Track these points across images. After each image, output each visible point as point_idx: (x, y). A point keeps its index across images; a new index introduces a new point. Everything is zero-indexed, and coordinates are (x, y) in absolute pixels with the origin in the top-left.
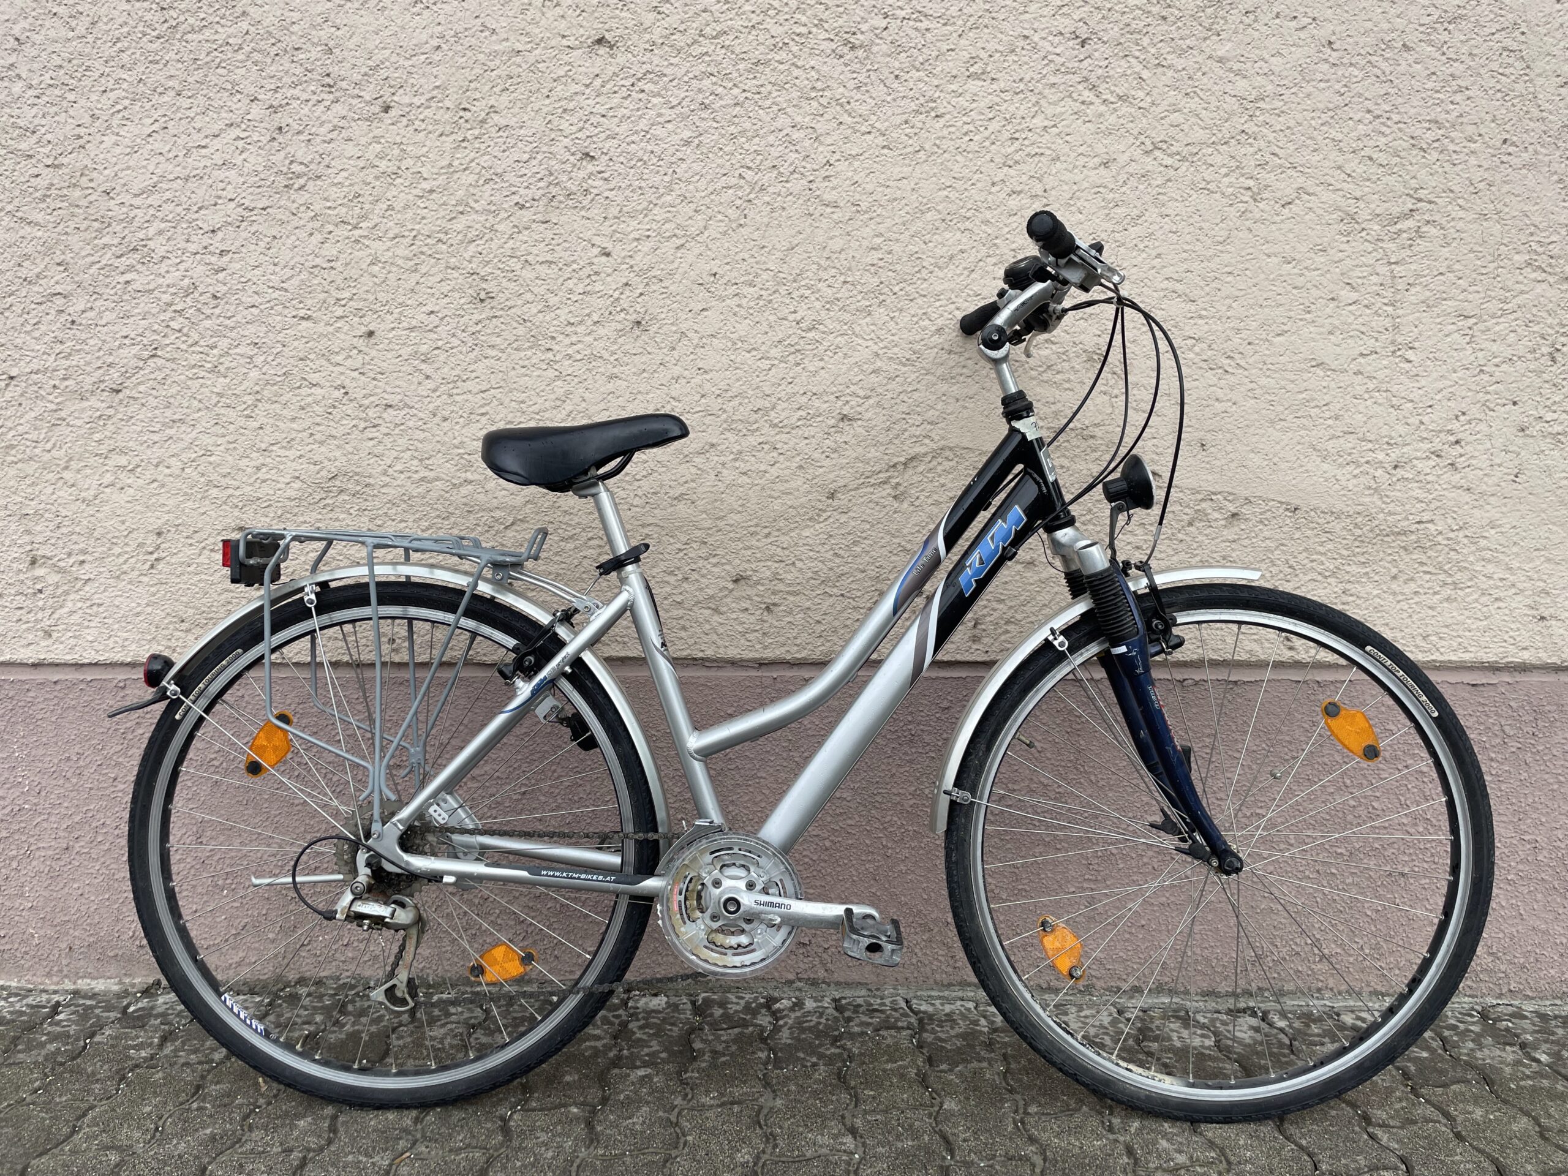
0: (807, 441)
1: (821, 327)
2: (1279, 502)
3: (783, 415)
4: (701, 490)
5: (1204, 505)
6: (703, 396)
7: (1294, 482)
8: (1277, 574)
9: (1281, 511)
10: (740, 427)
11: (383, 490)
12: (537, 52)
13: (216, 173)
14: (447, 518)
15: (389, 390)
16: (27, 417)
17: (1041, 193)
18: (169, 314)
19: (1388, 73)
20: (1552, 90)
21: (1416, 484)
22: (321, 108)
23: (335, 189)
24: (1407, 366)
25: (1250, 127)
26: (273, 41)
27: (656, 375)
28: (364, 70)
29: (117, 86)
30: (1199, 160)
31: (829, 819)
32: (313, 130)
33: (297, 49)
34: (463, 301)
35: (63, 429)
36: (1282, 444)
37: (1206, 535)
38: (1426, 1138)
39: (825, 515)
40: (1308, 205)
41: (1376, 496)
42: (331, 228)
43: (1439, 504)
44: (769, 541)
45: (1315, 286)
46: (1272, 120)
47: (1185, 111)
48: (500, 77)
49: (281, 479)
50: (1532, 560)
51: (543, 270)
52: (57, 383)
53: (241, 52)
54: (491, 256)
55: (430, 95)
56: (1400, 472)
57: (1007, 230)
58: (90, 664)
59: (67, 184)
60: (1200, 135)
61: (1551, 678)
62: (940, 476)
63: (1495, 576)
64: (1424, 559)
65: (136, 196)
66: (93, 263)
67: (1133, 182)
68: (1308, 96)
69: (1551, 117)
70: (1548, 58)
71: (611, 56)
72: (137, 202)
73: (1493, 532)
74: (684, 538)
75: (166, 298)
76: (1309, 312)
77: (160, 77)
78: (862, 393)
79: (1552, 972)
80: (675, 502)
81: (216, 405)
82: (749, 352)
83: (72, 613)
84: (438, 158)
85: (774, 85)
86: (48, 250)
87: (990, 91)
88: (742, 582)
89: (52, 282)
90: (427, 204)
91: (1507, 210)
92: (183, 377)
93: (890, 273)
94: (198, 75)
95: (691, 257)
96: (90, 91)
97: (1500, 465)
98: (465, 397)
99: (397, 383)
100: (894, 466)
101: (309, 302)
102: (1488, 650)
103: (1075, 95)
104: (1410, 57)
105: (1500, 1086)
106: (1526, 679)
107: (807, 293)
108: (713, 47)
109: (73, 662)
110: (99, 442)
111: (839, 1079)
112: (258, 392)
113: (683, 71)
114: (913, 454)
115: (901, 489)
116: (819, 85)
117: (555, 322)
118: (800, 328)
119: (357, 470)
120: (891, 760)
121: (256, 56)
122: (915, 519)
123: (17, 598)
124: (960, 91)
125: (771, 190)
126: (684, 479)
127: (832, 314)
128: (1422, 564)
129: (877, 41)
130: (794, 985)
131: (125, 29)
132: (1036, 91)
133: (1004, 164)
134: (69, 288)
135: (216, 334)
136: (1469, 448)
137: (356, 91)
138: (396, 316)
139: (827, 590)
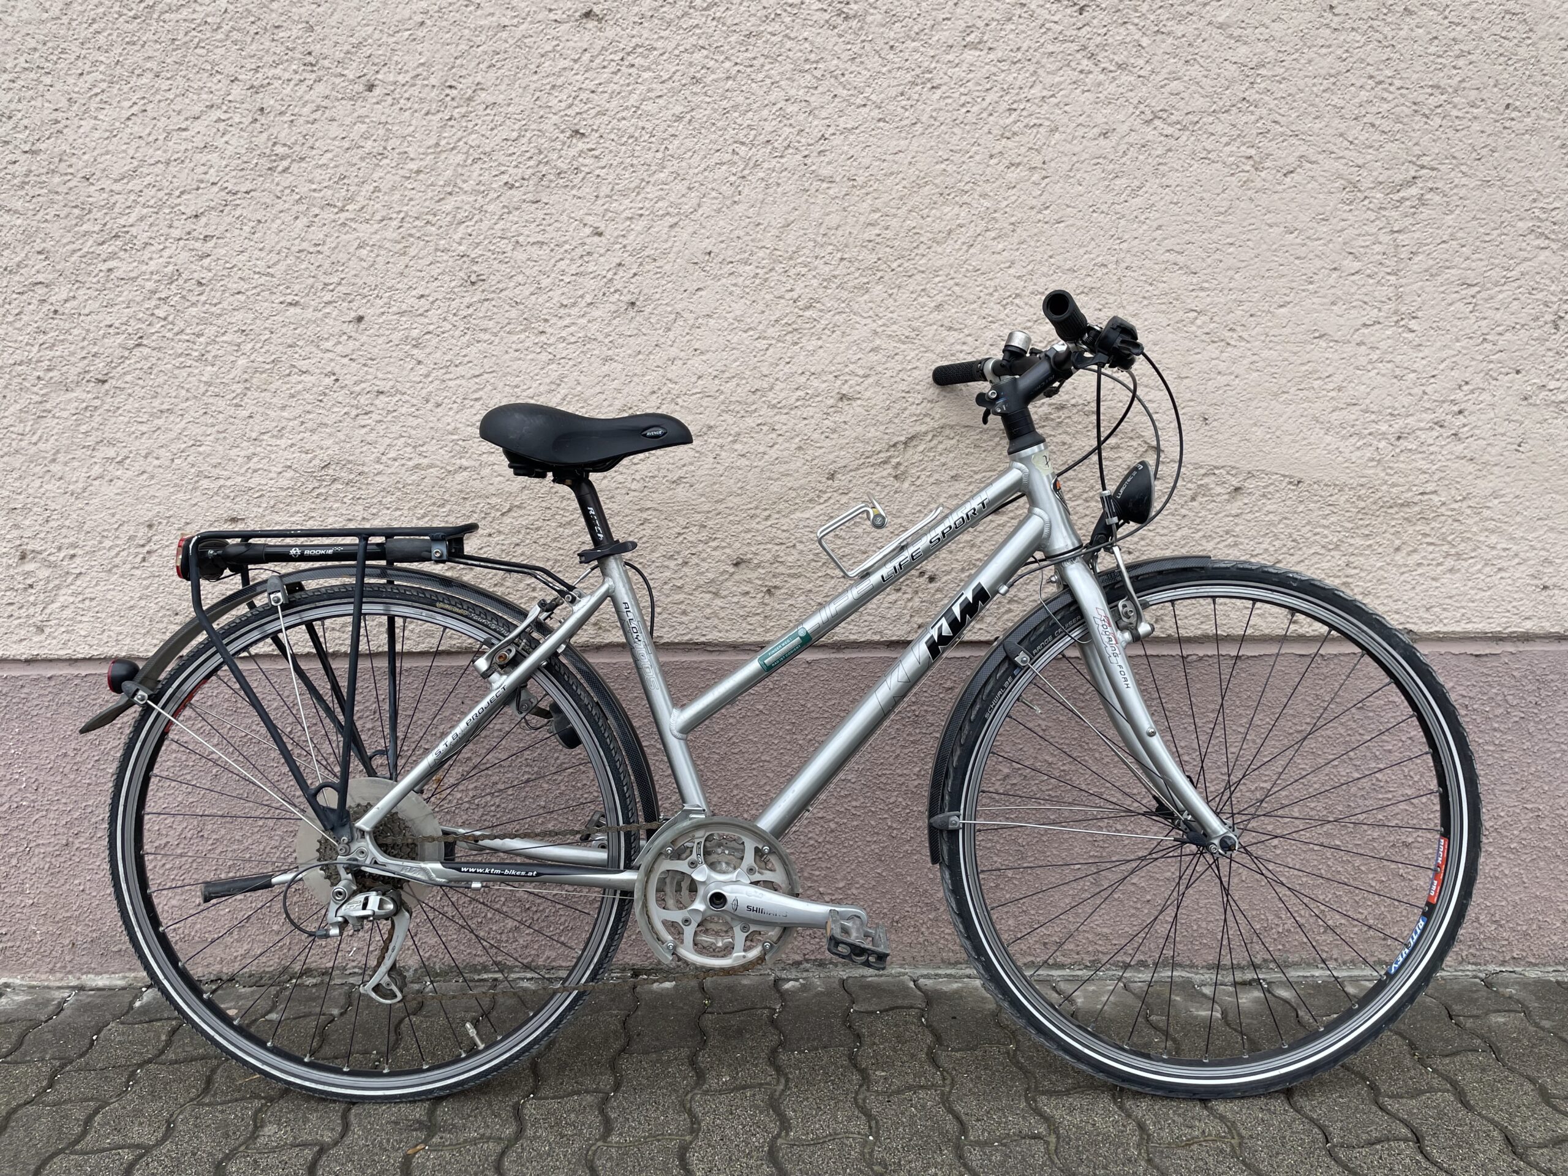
0: (806, 422)
1: (818, 305)
2: (1284, 476)
3: (783, 395)
4: (699, 473)
5: (1206, 480)
6: (700, 377)
7: (1297, 455)
8: (1280, 548)
9: (1284, 484)
10: (738, 409)
11: (377, 479)
12: (523, 27)
13: (198, 156)
14: (443, 506)
15: (380, 375)
16: (12, 409)
17: (1040, 165)
18: (154, 303)
19: (1390, 37)
20: (1555, 53)
21: (1420, 456)
22: (304, 87)
23: (319, 171)
24: (1410, 336)
25: (1253, 95)
26: (252, 19)
27: (652, 357)
28: (347, 47)
29: (94, 69)
30: (1200, 129)
31: (834, 801)
32: (297, 110)
33: (277, 27)
34: (453, 284)
35: (49, 421)
36: (1285, 416)
37: (1210, 510)
38: (1435, 1107)
39: (825, 496)
40: (1310, 173)
41: (1380, 468)
42: (317, 211)
43: (1443, 475)
44: (769, 523)
45: (1317, 256)
46: (1274, 87)
47: (1186, 78)
48: (486, 53)
49: (274, 469)
50: (1535, 530)
51: (535, 251)
52: (41, 374)
53: (220, 31)
54: (482, 237)
55: (415, 73)
56: (1403, 444)
57: (1006, 203)
58: (84, 659)
59: (45, 170)
60: (1199, 103)
61: (1554, 647)
62: (941, 454)
63: (1499, 546)
64: (1427, 530)
65: (116, 181)
66: (74, 251)
67: (1132, 153)
68: (1310, 62)
69: (1554, 81)
70: (1551, 21)
71: (600, 30)
72: (117, 187)
73: (1496, 501)
74: (683, 522)
75: (150, 285)
76: (1311, 283)
77: (138, 58)
78: (861, 372)
79: (1555, 938)
80: (673, 486)
81: (204, 394)
82: (745, 332)
83: (64, 607)
84: (425, 137)
85: (767, 57)
86: (28, 237)
87: (987, 60)
88: (743, 566)
89: (33, 271)
90: (415, 185)
91: (1510, 176)
92: (169, 366)
93: (888, 249)
94: (177, 56)
95: (685, 236)
96: (66, 74)
97: (1503, 435)
98: (458, 382)
99: (389, 369)
100: (894, 445)
101: (297, 287)
102: (1491, 621)
103: (1073, 64)
104: (1411, 21)
105: (1507, 1053)
106: (1529, 649)
107: (804, 270)
108: (704, 19)
109: (67, 657)
110: (86, 433)
111: (850, 1059)
112: (246, 380)
113: (673, 46)
114: (914, 433)
115: (902, 468)
116: (813, 57)
117: (547, 304)
118: (797, 307)
119: (351, 458)
120: (894, 741)
121: (235, 35)
122: (916, 499)
123: (8, 593)
124: (957, 61)
125: (766, 165)
126: (682, 462)
127: (829, 291)
128: (1425, 535)
129: (872, 11)
130: (802, 967)
131: (101, 10)
132: (1034, 60)
133: (1002, 135)
134: (51, 277)
135: (202, 321)
136: (1473, 418)
137: (339, 70)
138: (385, 300)
139: (829, 572)
